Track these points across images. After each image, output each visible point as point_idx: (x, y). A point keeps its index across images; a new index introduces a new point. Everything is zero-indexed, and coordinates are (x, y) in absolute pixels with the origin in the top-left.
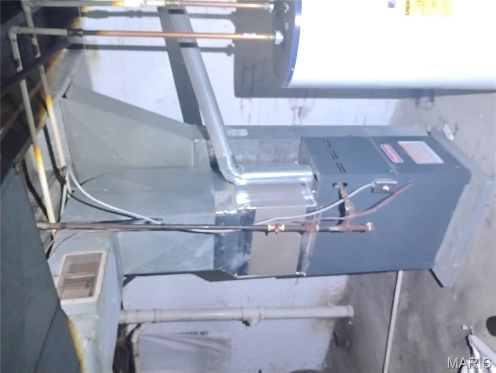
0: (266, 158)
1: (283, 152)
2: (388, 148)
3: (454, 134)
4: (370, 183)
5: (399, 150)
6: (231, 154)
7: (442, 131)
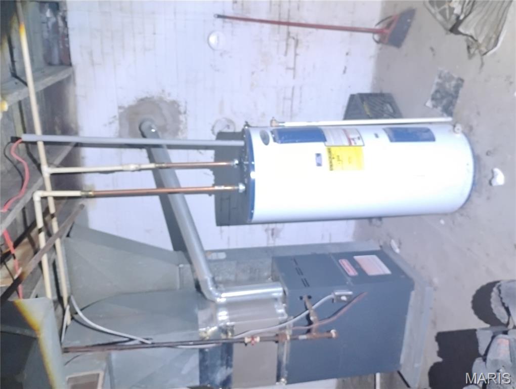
0: (244, 277)
1: (257, 271)
2: (345, 263)
3: (399, 248)
4: (330, 294)
5: (355, 264)
6: (211, 276)
7: (390, 245)
